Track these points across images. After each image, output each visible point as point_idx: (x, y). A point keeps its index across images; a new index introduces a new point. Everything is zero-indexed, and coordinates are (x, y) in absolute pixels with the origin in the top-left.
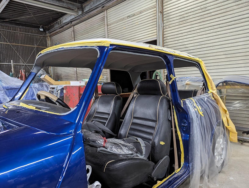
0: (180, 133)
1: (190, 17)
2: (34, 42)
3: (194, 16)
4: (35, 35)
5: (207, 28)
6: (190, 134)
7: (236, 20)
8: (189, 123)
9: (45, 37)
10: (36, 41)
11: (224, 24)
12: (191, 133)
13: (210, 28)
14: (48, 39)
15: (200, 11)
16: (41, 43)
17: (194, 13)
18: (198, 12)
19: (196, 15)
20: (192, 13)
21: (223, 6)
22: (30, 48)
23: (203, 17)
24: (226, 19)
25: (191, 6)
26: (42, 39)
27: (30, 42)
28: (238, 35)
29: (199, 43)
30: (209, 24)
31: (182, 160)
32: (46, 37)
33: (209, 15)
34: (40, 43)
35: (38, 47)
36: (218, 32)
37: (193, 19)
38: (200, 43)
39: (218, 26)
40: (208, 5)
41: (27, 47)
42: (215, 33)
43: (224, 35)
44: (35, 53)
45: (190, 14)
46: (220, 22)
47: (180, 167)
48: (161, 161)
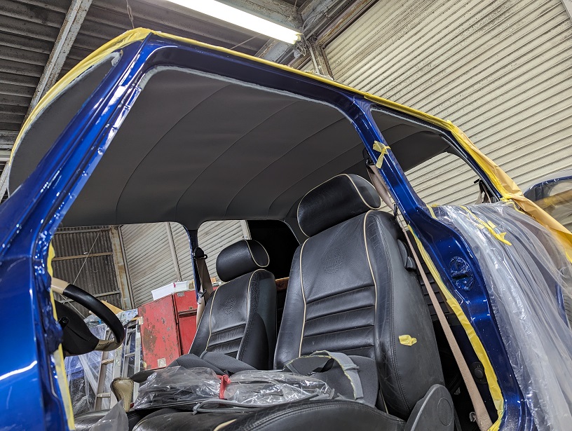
0: (454, 300)
1: (402, 93)
2: (82, 247)
3: (409, 89)
4: (83, 233)
5: (448, 102)
6: (488, 296)
7: (506, 66)
8: (474, 263)
9: (105, 231)
10: (88, 244)
11: (482, 83)
12: (491, 291)
13: (453, 101)
14: (113, 234)
15: (420, 74)
16: (98, 245)
17: (408, 82)
18: (415, 77)
19: (414, 86)
20: (403, 85)
21: (467, 48)
22: (74, 262)
23: (429, 83)
24: (484, 70)
25: (396, 71)
26: (100, 237)
27: (73, 250)
28: (524, 92)
30: (448, 94)
31: (496, 391)
32: (108, 231)
33: (442, 75)
34: (97, 248)
35: (91, 255)
36: (475, 101)
37: (409, 94)
39: (471, 90)
40: (431, 58)
41: (66, 263)
42: (470, 106)
43: (491, 103)
44: (85, 270)
45: (399, 87)
46: (471, 80)
47: (495, 419)
48: (422, 404)
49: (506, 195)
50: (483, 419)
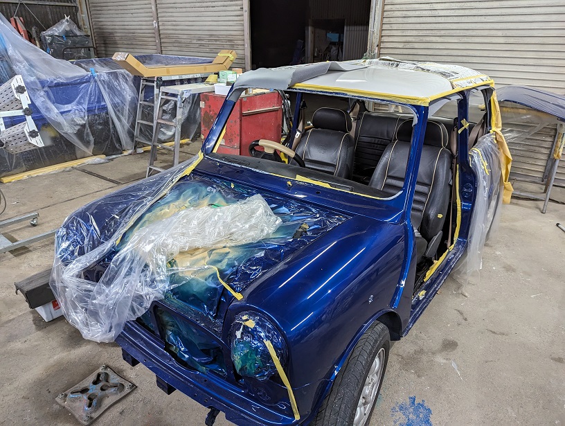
0: (460, 201)
31: (457, 234)
47: (452, 243)
48: (435, 238)
49: (494, 128)
50: (449, 244)
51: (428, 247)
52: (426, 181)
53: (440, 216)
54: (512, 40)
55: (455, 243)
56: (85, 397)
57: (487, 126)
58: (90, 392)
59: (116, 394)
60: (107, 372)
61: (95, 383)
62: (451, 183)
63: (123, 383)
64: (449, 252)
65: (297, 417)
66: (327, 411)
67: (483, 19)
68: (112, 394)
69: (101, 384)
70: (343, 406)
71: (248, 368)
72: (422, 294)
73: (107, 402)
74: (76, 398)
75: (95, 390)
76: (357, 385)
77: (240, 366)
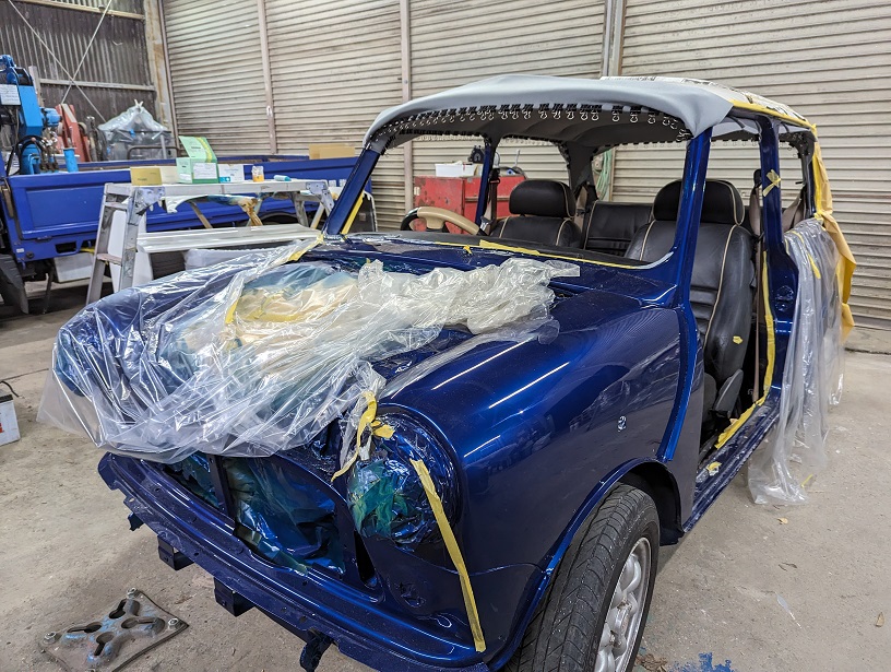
0: (771, 317)
29: (745, 48)
31: (769, 379)
35: (110, 12)
38: (750, 47)
47: (761, 395)
48: (731, 380)
49: (820, 211)
50: (755, 395)
51: (718, 396)
52: (710, 283)
53: (738, 340)
54: (835, 98)
55: (766, 394)
56: (92, 638)
57: (807, 207)
58: (101, 631)
59: (149, 635)
60: (138, 600)
61: (113, 616)
62: (754, 285)
63: (164, 618)
64: (757, 408)
65: (480, 646)
66: (540, 644)
67: (783, 69)
68: (141, 635)
69: (122, 619)
70: (572, 632)
71: (379, 518)
72: (713, 468)
73: (130, 650)
74: (75, 641)
75: (113, 627)
76: (599, 590)
77: (362, 515)
